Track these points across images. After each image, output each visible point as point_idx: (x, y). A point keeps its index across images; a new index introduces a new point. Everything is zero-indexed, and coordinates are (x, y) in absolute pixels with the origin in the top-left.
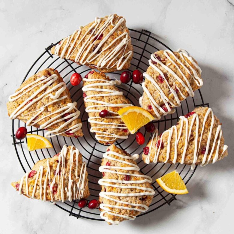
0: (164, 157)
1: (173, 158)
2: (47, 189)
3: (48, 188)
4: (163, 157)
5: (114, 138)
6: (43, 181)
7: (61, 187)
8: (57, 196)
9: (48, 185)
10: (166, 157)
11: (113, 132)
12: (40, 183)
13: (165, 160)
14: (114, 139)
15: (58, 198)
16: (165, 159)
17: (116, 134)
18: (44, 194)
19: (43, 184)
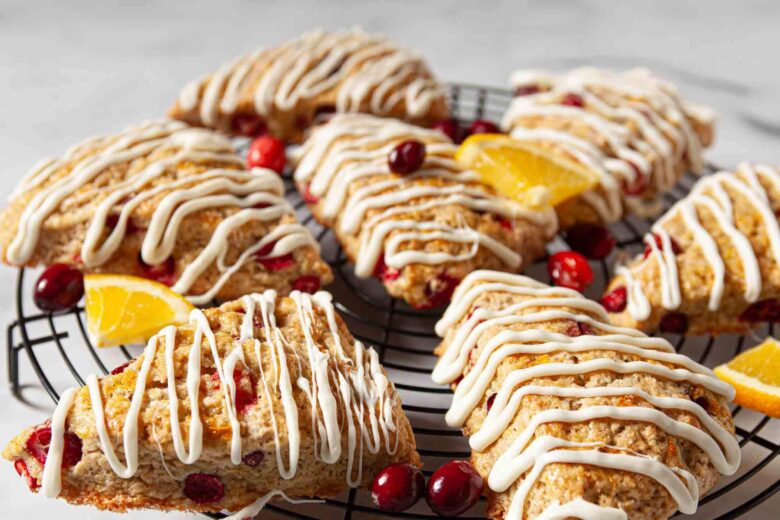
0: (701, 269)
1: (741, 268)
2: (203, 391)
3: (209, 384)
4: (697, 274)
5: (470, 245)
6: (180, 357)
7: (274, 376)
8: (259, 414)
9: (208, 370)
10: (708, 268)
11: (459, 218)
12: (167, 372)
13: (709, 281)
14: (470, 250)
15: (267, 425)
16: (708, 276)
17: (474, 227)
18: (189, 413)
19: (180, 377)
